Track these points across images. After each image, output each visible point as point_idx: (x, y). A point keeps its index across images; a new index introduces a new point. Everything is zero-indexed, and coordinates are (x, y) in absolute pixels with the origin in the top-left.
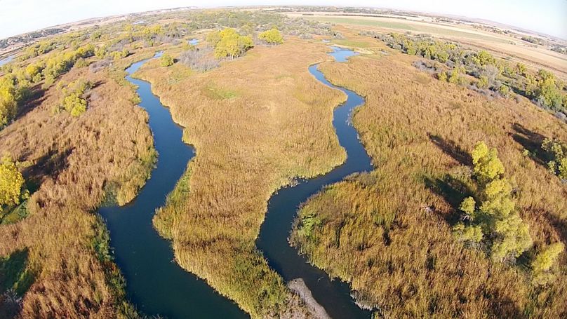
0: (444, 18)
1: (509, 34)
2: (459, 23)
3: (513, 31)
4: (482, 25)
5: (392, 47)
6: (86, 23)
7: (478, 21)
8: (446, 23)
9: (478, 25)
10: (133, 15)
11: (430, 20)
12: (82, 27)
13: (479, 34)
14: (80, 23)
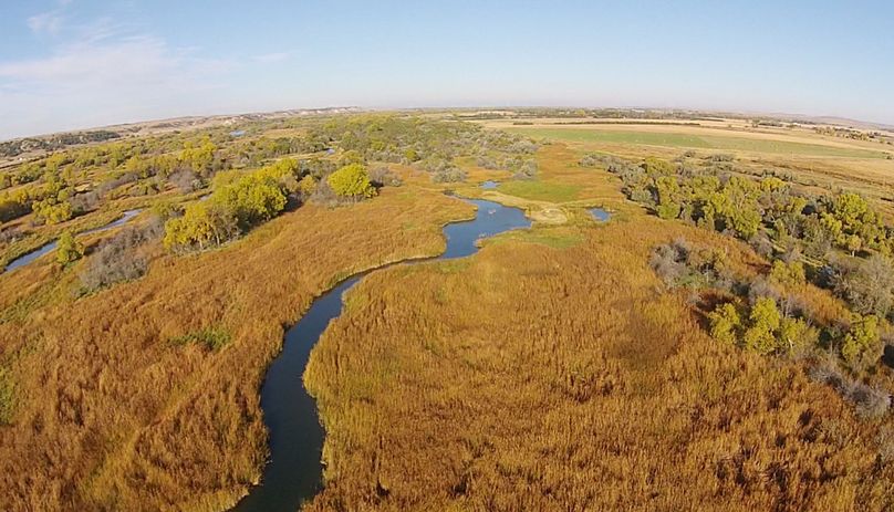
0: (767, 119)
1: (877, 140)
2: (792, 126)
3: (883, 133)
4: (831, 127)
5: (629, 198)
6: (165, 126)
7: (822, 120)
8: (771, 129)
9: (824, 127)
10: (248, 117)
11: (742, 123)
12: (156, 131)
13: (831, 143)
14: (157, 124)
